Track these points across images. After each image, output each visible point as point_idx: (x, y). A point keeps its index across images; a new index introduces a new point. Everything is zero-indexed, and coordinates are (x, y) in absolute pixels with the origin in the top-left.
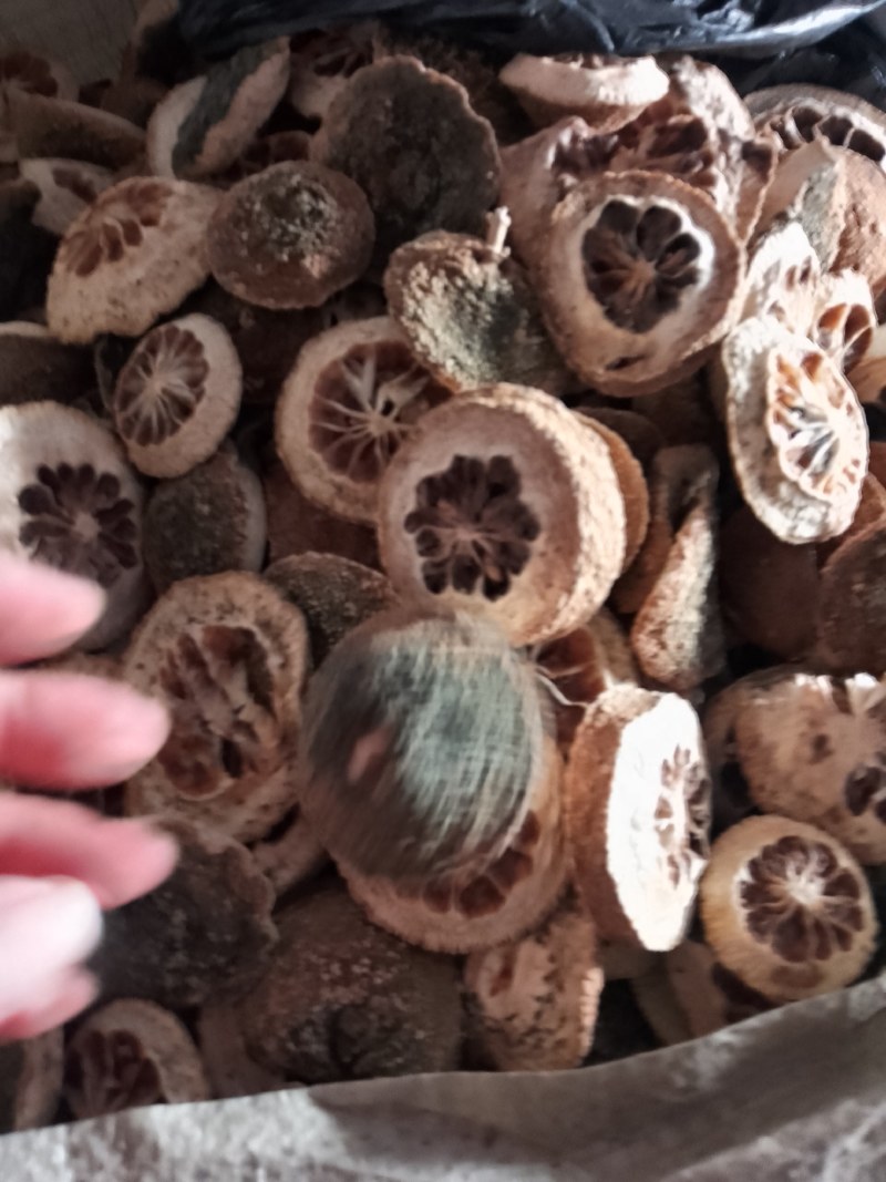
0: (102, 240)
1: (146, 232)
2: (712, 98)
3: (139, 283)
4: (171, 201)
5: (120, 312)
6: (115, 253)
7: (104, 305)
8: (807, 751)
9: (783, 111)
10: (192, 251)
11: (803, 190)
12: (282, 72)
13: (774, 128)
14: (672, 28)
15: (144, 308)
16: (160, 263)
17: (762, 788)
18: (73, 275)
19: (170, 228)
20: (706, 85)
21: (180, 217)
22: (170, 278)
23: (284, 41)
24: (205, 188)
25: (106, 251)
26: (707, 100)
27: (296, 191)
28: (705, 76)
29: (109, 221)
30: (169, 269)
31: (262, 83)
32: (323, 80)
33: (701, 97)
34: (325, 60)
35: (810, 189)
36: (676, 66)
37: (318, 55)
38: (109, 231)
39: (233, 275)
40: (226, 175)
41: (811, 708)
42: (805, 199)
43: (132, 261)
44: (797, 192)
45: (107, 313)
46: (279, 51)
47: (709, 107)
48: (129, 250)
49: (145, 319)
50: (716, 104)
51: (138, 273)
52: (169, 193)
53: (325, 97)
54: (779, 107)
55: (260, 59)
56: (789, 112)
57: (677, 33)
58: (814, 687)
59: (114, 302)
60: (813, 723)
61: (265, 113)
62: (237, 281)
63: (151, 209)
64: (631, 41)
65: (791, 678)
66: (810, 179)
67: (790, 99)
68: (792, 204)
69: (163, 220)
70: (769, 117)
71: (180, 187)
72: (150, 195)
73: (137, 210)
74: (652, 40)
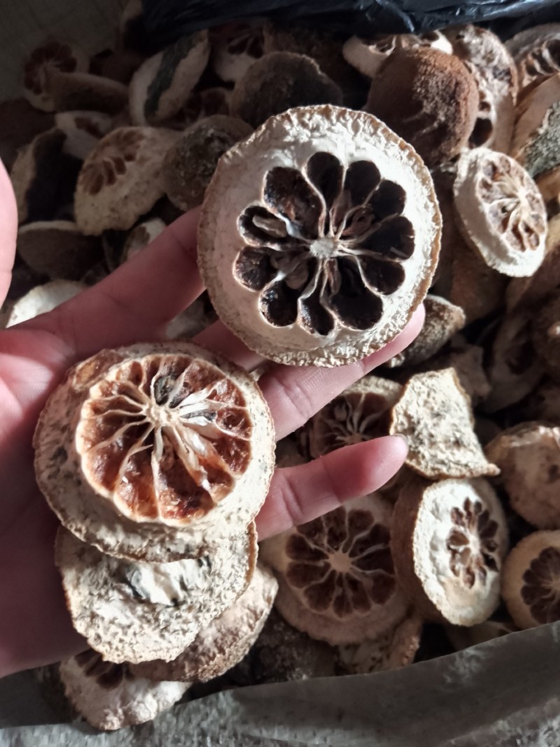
0: (103, 171)
1: (128, 165)
2: (486, 51)
3: (126, 197)
4: (143, 143)
5: (116, 215)
6: (111, 180)
7: (107, 213)
8: (546, 476)
10: (157, 174)
11: (547, 115)
12: (204, 52)
15: (132, 211)
16: (137, 184)
18: (87, 194)
19: (143, 160)
20: (481, 44)
21: (148, 154)
22: (145, 193)
23: (204, 33)
24: (163, 130)
25: (106, 178)
26: (483, 52)
27: (210, 140)
29: (107, 159)
30: (144, 187)
31: (193, 62)
32: (234, 57)
33: (478, 52)
34: (235, 43)
35: (552, 114)
37: (230, 40)
38: (106, 164)
39: (179, 197)
40: (177, 120)
41: (547, 448)
42: (549, 119)
43: (122, 183)
44: (543, 116)
45: (109, 216)
46: (201, 40)
47: (484, 58)
48: (119, 177)
49: (132, 219)
50: (489, 56)
51: (125, 191)
52: (141, 137)
54: (538, 41)
55: (191, 46)
56: (544, 45)
58: (550, 435)
59: (113, 210)
60: (548, 458)
61: (196, 80)
62: (182, 200)
63: (130, 149)
65: (535, 429)
66: (551, 107)
67: (545, 35)
68: (541, 125)
69: (138, 157)
70: (531, 49)
71: (148, 131)
72: (130, 139)
73: (122, 149)
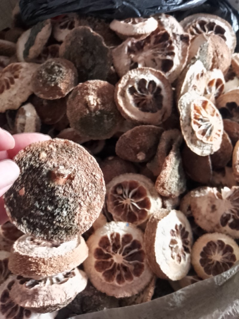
0: (4, 83)
1: (16, 80)
2: (171, 25)
3: (15, 95)
4: (22, 70)
5: (11, 103)
6: (8, 87)
7: (7, 102)
8: (210, 209)
9: (195, 22)
10: (29, 84)
11: (199, 50)
12: (49, 29)
13: (193, 27)
14: (157, 7)
15: (18, 101)
16: (20, 89)
17: (198, 219)
19: (22, 78)
20: (169, 21)
21: (24, 75)
22: (23, 92)
23: (49, 20)
24: (31, 64)
25: (6, 87)
26: (170, 25)
27: (53, 66)
28: (168, 18)
29: (6, 78)
30: (23, 90)
31: (44, 33)
32: (62, 30)
33: (168, 25)
34: (62, 24)
35: (201, 50)
36: (160, 17)
37: (60, 23)
38: (6, 80)
39: (40, 92)
40: (38, 59)
41: (211, 197)
42: (200, 52)
43: (13, 89)
44: (197, 51)
45: (8, 104)
46: (47, 24)
47: (170, 27)
48: (12, 86)
49: (18, 105)
50: (172, 26)
51: (14, 92)
52: (21, 67)
53: (63, 35)
54: (194, 21)
55: (43, 26)
56: (197, 23)
57: (159, 8)
58: (212, 191)
59: (10, 101)
60: (211, 202)
61: (46, 41)
62: (41, 93)
63: (16, 73)
64: (146, 12)
65: (206, 188)
66: (201, 47)
67: (197, 18)
68: (196, 54)
69: (20, 76)
70: (191, 24)
71: (24, 65)
72: (16, 68)
73: (13, 73)
74: (151, 12)
